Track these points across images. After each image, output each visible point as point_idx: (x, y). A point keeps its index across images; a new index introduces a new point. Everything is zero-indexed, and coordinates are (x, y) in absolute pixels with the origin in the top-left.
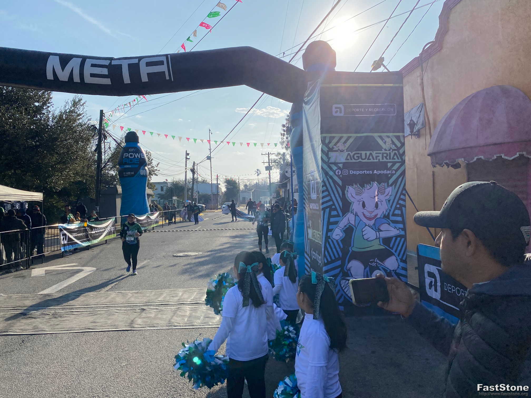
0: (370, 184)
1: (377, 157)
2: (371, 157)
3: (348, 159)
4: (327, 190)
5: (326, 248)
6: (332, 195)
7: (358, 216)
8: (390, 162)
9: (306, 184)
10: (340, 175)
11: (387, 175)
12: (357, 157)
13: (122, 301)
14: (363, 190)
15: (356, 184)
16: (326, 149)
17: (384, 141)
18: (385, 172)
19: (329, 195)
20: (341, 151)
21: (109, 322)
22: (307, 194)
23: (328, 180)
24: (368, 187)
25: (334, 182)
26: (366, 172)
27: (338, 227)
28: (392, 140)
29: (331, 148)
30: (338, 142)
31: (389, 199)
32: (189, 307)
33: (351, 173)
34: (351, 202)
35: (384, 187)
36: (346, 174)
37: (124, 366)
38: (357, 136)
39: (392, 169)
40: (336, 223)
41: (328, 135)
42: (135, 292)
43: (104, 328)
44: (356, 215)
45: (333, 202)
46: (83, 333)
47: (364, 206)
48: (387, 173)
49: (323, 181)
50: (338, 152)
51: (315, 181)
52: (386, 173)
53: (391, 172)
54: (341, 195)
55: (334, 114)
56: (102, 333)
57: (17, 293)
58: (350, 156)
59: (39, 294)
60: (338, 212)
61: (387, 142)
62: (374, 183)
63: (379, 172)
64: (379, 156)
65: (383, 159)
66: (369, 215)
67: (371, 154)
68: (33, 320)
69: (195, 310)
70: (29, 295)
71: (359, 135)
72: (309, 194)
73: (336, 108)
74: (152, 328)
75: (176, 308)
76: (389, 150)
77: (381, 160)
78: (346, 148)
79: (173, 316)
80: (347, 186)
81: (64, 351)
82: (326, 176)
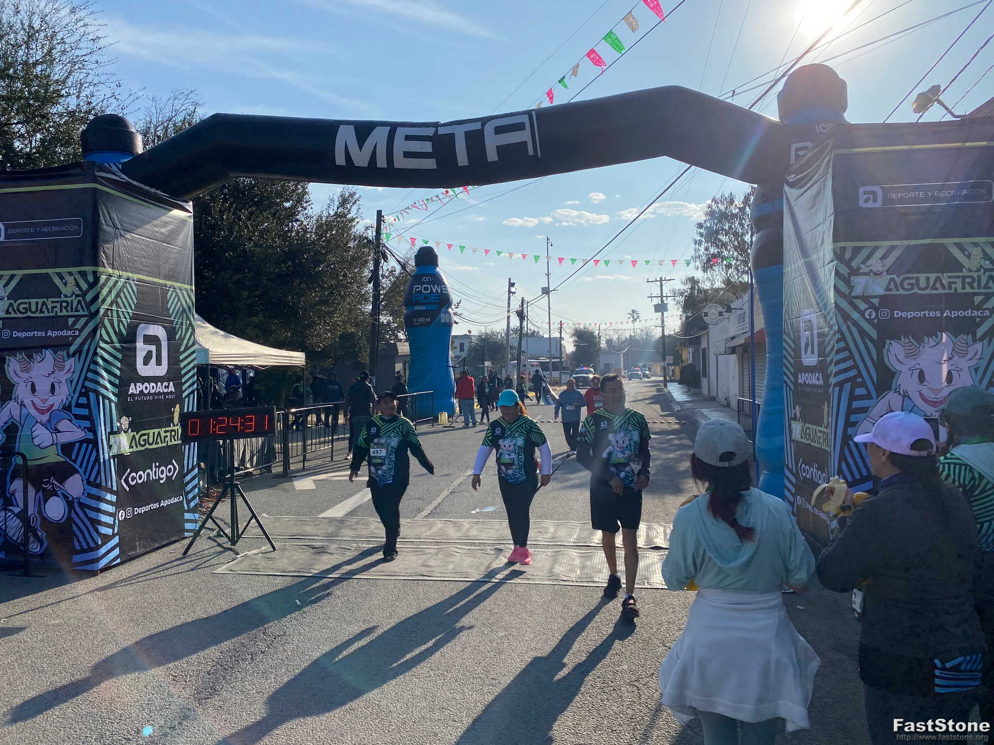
0: (937, 338)
1: (950, 284)
2: (938, 285)
3: (891, 290)
4: (847, 348)
5: (843, 458)
6: (858, 358)
7: (910, 398)
8: (977, 294)
9: (790, 338)
10: (875, 319)
11: (973, 319)
12: (909, 284)
13: (459, 535)
14: (921, 348)
15: (906, 336)
16: (845, 271)
17: (966, 253)
18: (968, 313)
19: (851, 357)
20: (875, 274)
21: (451, 567)
22: (792, 354)
23: (848, 327)
24: (932, 343)
25: (863, 333)
26: (929, 314)
27: (867, 418)
28: (983, 251)
29: (855, 268)
30: (868, 257)
31: (976, 367)
32: (576, 551)
33: (896, 316)
34: (894, 371)
35: (965, 342)
36: (887, 316)
37: (502, 636)
38: (908, 247)
39: (984, 307)
40: (864, 410)
41: (849, 244)
42: (473, 522)
43: (445, 575)
44: (906, 396)
45: (859, 371)
46: (416, 582)
47: (922, 377)
48: (973, 315)
49: (840, 331)
50: (870, 275)
51: (815, 332)
52: (970, 315)
53: (981, 313)
54: (875, 358)
55: (862, 204)
56: (446, 583)
57: (286, 514)
58: (895, 283)
59: (320, 516)
60: (867, 389)
61: (972, 256)
62: (943, 333)
63: (955, 314)
64: (955, 283)
65: (964, 288)
66: (933, 396)
67: (938, 279)
68: (330, 556)
69: (589, 557)
70: (307, 518)
71: (914, 242)
72: (798, 356)
73: (865, 193)
74: (525, 582)
75: (554, 552)
76: (978, 271)
77: (960, 290)
78: (886, 268)
79: (553, 565)
80: (888, 341)
81: (397, 606)
82: (845, 322)
